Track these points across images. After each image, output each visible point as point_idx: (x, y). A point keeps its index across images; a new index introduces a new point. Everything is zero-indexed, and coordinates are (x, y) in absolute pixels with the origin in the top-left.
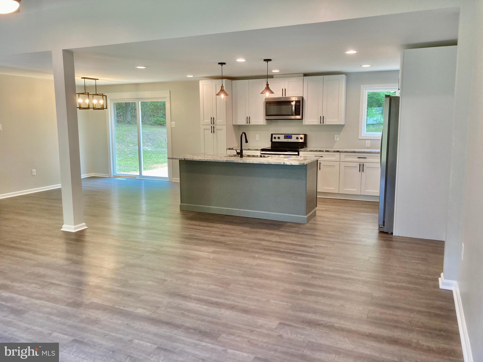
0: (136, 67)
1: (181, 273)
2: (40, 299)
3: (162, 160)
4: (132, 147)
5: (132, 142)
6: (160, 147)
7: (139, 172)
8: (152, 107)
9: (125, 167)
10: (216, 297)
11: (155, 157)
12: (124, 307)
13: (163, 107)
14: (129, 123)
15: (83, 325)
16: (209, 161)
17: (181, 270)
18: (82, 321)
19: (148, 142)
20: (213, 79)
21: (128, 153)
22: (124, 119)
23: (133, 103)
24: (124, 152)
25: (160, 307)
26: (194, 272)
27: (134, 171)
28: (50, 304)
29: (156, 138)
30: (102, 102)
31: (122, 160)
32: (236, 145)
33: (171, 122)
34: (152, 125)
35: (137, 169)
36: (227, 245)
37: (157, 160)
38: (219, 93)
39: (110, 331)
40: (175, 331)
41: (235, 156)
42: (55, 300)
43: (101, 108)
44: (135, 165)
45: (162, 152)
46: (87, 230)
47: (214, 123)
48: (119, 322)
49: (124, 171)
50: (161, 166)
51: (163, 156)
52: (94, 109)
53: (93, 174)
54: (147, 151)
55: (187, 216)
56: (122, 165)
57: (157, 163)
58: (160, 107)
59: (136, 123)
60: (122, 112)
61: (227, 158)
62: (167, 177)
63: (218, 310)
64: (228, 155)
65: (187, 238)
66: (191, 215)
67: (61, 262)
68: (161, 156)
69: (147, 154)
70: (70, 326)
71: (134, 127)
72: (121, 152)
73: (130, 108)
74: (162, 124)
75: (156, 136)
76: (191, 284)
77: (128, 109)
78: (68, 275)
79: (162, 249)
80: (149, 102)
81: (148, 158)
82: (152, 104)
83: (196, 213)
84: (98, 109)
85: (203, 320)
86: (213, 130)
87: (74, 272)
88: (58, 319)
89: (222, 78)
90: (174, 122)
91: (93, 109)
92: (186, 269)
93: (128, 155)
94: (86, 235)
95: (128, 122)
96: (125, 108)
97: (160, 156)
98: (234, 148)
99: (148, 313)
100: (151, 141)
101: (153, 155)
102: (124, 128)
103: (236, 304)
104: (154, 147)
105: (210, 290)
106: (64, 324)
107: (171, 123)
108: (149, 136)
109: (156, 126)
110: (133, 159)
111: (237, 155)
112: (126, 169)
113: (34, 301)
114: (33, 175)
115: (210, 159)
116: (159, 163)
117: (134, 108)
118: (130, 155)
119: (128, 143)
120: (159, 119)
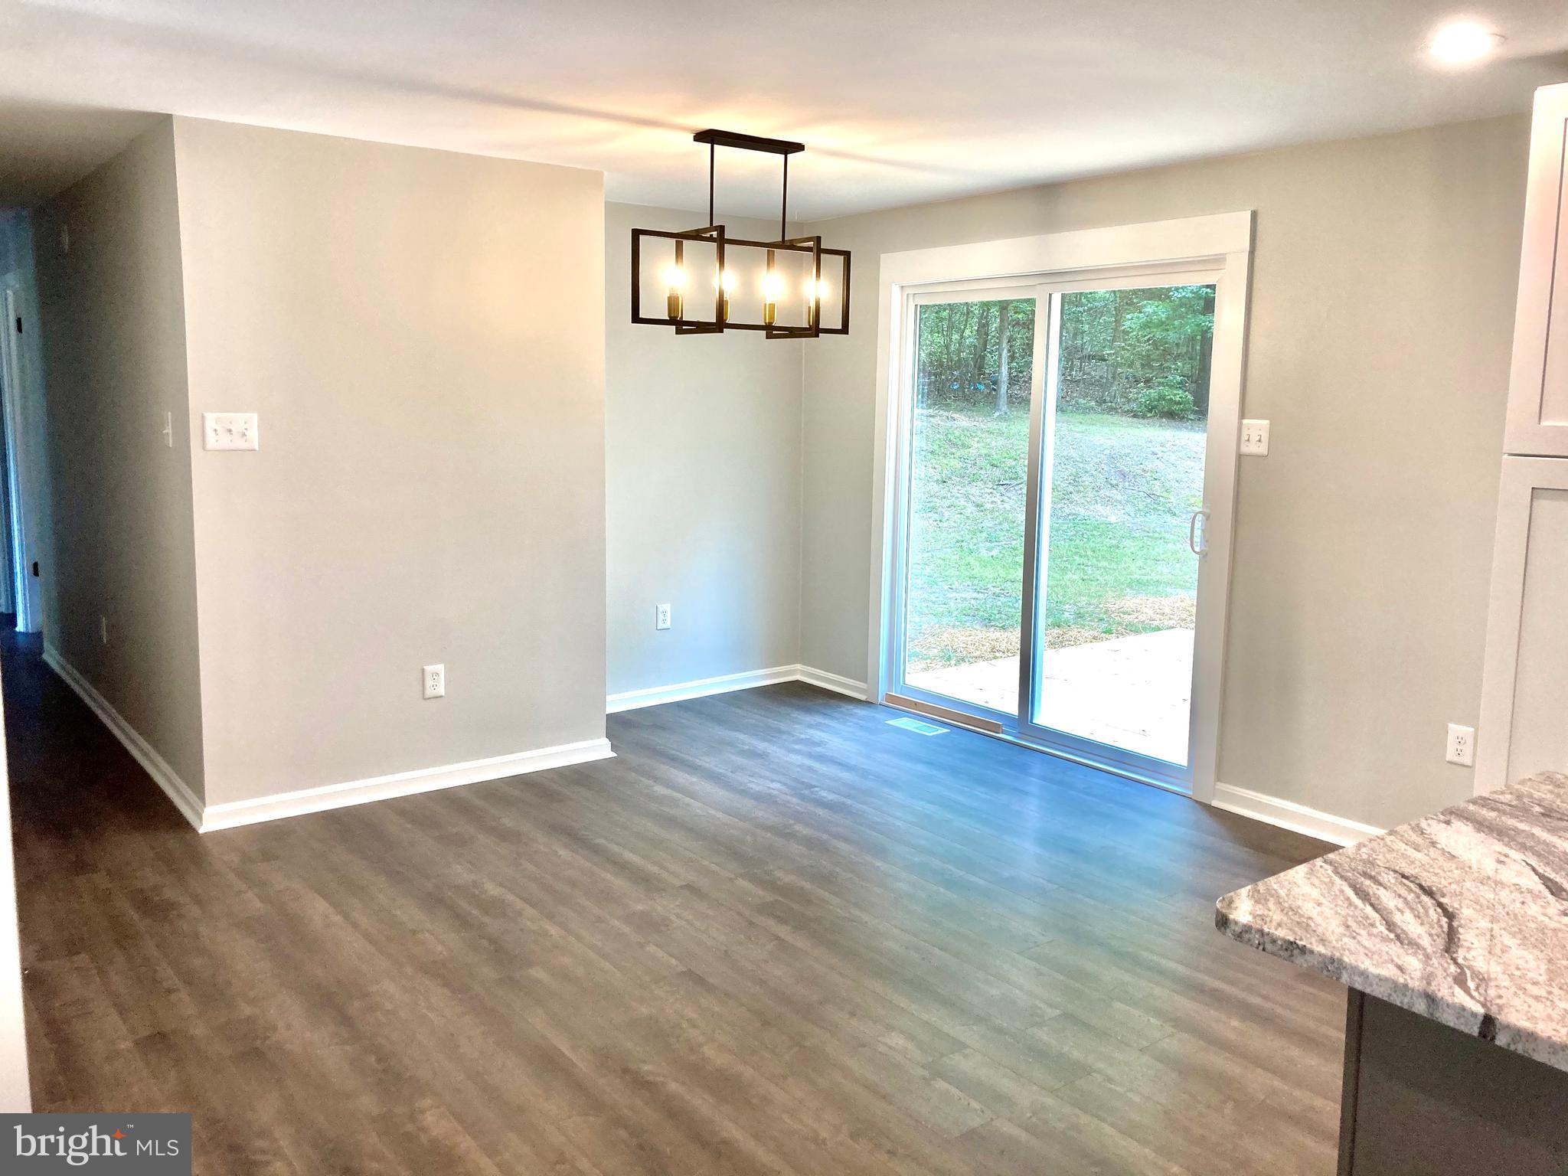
6: (1159, 510)
29: (1144, 471)
33: (1242, 415)
34: (1135, 416)
52: (770, 330)
53: (798, 666)
75: (1147, 463)
90: (1264, 423)
91: (747, 331)
100: (1127, 484)
104: (1134, 507)
114: (427, 697)
120: (1167, 392)
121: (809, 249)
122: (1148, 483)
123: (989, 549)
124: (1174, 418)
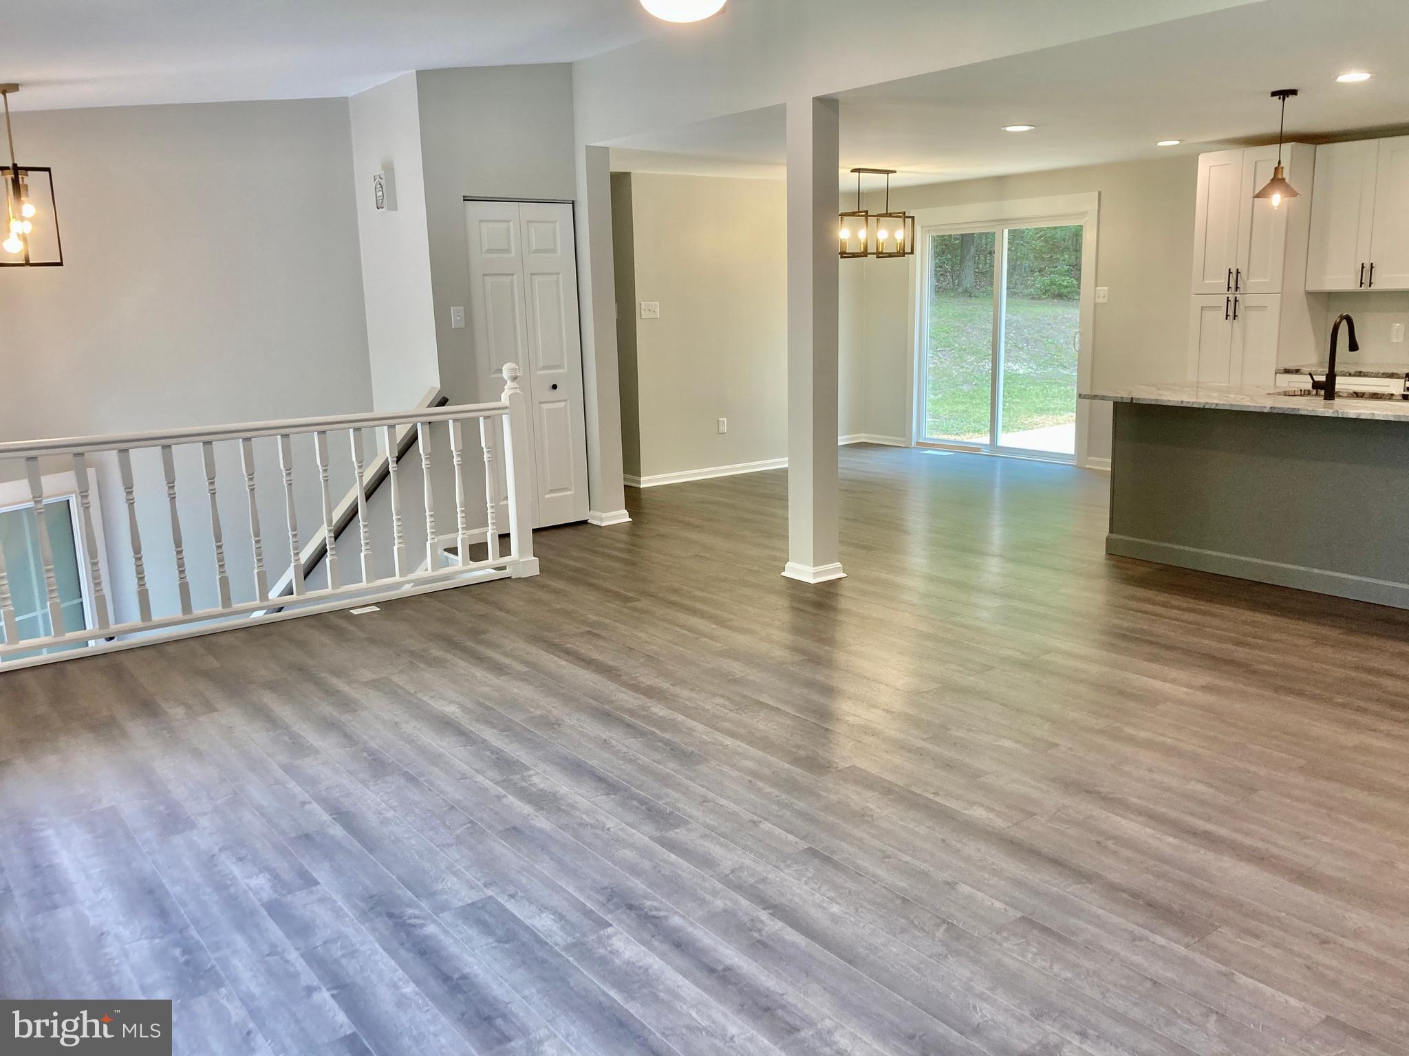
0: (1004, 129)
1: (1101, 732)
2: (732, 735)
3: (1058, 402)
4: (972, 362)
5: (972, 348)
6: (1054, 364)
7: (989, 437)
8: (1039, 244)
9: (949, 419)
10: (1209, 819)
11: (1036, 393)
12: (936, 794)
13: (1073, 241)
14: (968, 293)
15: (831, 818)
16: (1213, 407)
17: (1101, 723)
18: (828, 808)
19: (1018, 347)
20: (1249, 144)
21: (959, 381)
22: (954, 283)
23: (982, 234)
24: (949, 378)
25: (1036, 814)
26: (1143, 735)
27: (974, 432)
28: (753, 751)
29: (1043, 337)
30: (900, 235)
31: (940, 402)
32: (1312, 359)
33: (1096, 286)
34: (1033, 298)
35: (981, 427)
36: (1254, 672)
37: (1042, 402)
38: (1264, 189)
39: (899, 850)
40: (1074, 886)
41: (1305, 393)
42: (764, 743)
43: (899, 252)
44: (978, 414)
45: (1060, 379)
46: (843, 582)
47: (1237, 288)
48: (922, 830)
49: (946, 432)
50: (1055, 421)
51: (1062, 390)
52: (879, 255)
53: (863, 435)
54: (1014, 376)
55: (1127, 572)
56: (941, 415)
57: (1041, 411)
58: (1062, 243)
59: (990, 294)
60: (950, 263)
61: (1275, 400)
62: (1073, 453)
63: (1210, 856)
64: (1279, 391)
65: (1124, 637)
66: (1140, 570)
67: (780, 653)
68: (1056, 391)
69: (1013, 383)
70: (801, 814)
71: (982, 304)
72: (942, 377)
73: (973, 250)
74: (1063, 295)
75: (1044, 331)
76: (1127, 768)
77: (968, 252)
78: (797, 690)
79: (1047, 657)
80: (1032, 229)
81: (1016, 396)
82: (1038, 235)
83: (1159, 566)
84: (890, 255)
85: (1159, 875)
86: (1232, 311)
87: (811, 684)
88: (775, 792)
89: (1281, 139)
90: (1106, 288)
91: (875, 256)
92: (1118, 725)
93: (960, 387)
94: (841, 595)
95: (966, 291)
96: (960, 250)
97: (1053, 390)
98: (1305, 370)
99: (1000, 823)
100: (1030, 347)
101: (1031, 387)
102: (954, 307)
103: (1274, 850)
104: (1035, 362)
105: (1187, 796)
106: (787, 806)
107: (1095, 289)
108: (1023, 331)
109: (1044, 301)
110: (972, 398)
111: (1314, 392)
112: (952, 427)
113: (719, 736)
114: (720, 432)
115: (1216, 402)
116: (1049, 411)
117: (986, 248)
118: (965, 388)
119: (962, 351)
120: (1057, 278)
121: (900, 217)
122: (1045, 345)
123: (935, 395)
124: (1062, 299)
